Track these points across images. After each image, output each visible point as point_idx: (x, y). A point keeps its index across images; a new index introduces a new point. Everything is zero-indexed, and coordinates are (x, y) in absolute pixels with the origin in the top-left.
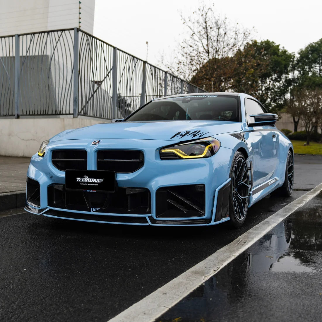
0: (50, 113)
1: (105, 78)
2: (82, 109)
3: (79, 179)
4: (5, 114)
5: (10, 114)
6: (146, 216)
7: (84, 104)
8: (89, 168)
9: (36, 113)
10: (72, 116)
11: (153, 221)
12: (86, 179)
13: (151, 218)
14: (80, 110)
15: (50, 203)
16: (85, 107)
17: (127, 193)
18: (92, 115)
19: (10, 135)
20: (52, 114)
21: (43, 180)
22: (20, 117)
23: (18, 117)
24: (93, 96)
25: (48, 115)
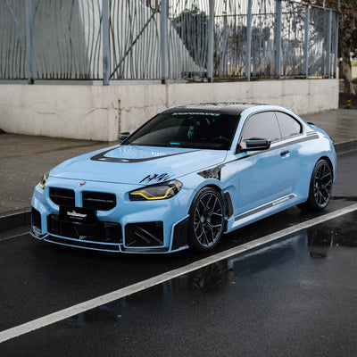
0: (73, 77)
1: (149, 21)
2: (116, 70)
3: (69, 213)
4: (15, 77)
5: (22, 77)
6: (119, 244)
7: (118, 62)
8: (76, 206)
9: (55, 77)
10: (102, 82)
11: (123, 249)
12: (74, 214)
13: (122, 246)
14: (112, 71)
15: (49, 230)
16: (119, 66)
17: (106, 226)
18: (129, 77)
19: (22, 106)
20: (76, 79)
21: (43, 211)
22: (35, 81)
23: (32, 82)
24: (131, 49)
25: (70, 79)
